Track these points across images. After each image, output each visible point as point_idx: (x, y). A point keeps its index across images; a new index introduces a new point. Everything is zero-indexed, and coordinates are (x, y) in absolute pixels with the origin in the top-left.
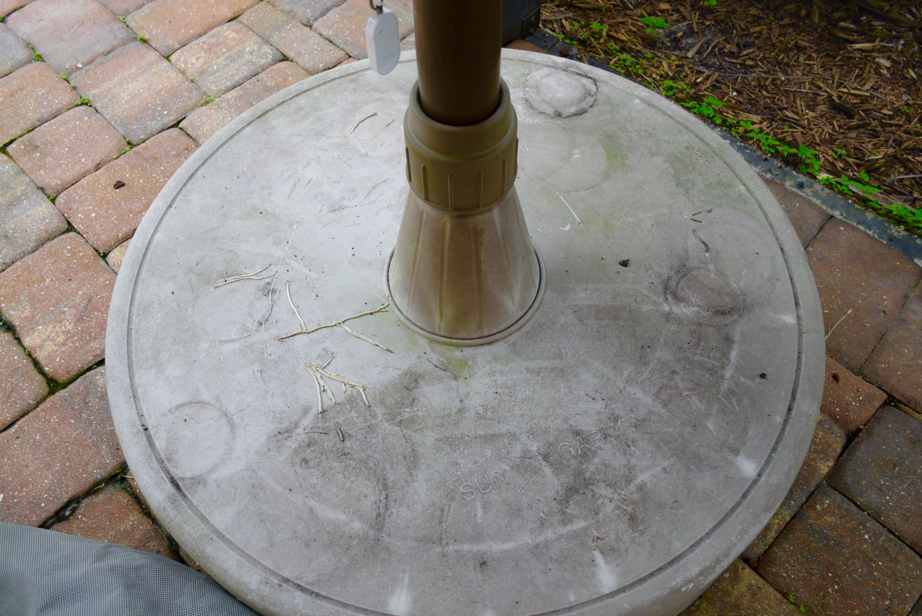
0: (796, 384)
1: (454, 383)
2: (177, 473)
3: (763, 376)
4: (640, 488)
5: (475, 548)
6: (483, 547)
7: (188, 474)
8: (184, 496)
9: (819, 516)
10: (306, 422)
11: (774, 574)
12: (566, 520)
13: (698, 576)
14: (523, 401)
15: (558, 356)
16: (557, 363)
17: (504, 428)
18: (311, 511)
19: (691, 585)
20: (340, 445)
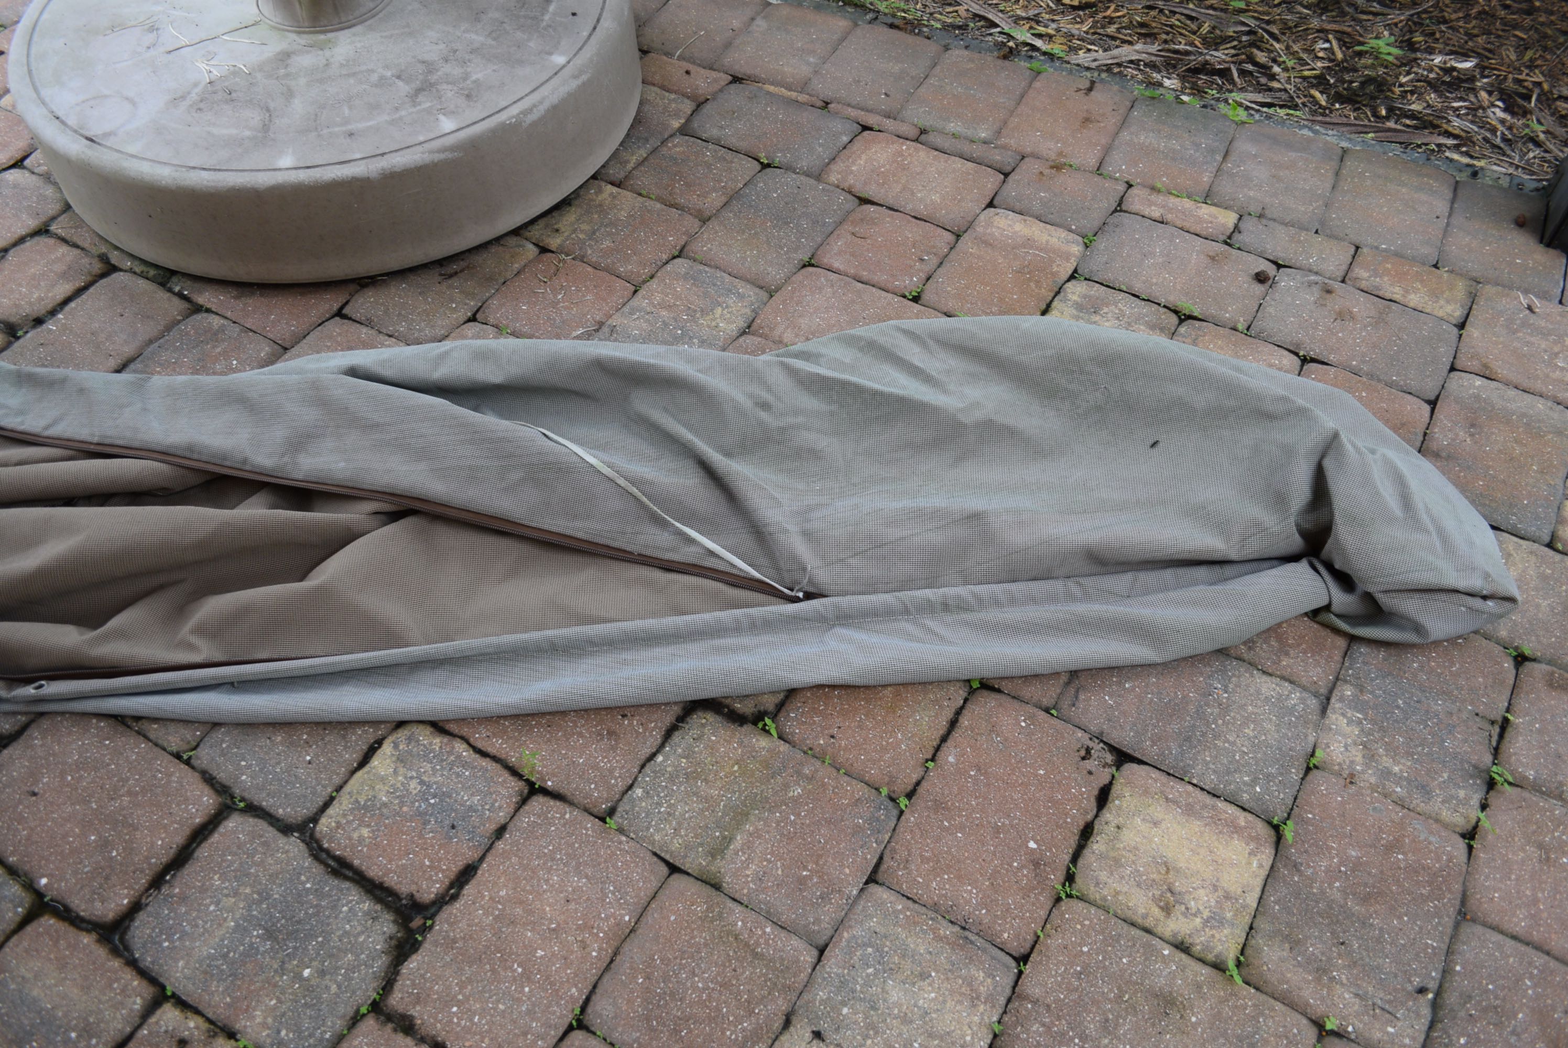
0: (600, 15)
1: (320, 52)
2: (89, 134)
3: (574, 14)
4: (475, 82)
5: (344, 129)
6: (350, 127)
7: (100, 132)
8: (99, 144)
9: (670, 149)
10: (196, 90)
11: (632, 185)
12: (414, 104)
13: (518, 115)
14: (378, 53)
15: (408, 26)
16: (406, 30)
17: (364, 68)
18: (209, 133)
19: (514, 120)
20: (229, 97)
